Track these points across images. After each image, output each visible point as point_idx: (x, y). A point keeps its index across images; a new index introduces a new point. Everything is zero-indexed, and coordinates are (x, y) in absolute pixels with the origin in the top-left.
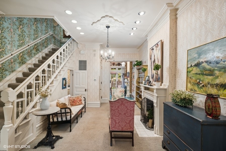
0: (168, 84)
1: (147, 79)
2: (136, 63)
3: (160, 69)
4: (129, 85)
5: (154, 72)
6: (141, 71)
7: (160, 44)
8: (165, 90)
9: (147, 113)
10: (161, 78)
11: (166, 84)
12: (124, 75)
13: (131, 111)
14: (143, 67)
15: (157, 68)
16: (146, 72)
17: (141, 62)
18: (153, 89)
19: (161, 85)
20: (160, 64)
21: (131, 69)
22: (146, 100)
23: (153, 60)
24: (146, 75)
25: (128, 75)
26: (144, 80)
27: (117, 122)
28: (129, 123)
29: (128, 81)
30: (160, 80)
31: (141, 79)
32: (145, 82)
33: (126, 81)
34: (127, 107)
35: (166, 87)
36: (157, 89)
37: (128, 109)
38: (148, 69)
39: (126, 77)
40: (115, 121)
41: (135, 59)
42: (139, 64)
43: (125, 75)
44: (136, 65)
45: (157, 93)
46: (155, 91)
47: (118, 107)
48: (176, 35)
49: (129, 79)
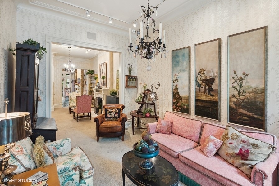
0: (109, 87)
1: (98, 84)
2: (88, 72)
3: (105, 79)
4: (80, 91)
5: (102, 80)
6: (93, 78)
7: (105, 63)
8: (108, 90)
9: (98, 107)
10: (106, 83)
11: (108, 87)
12: (73, 82)
13: (89, 101)
14: (95, 76)
15: (103, 78)
16: (97, 80)
17: (93, 71)
18: (102, 90)
19: (106, 88)
20: (105, 76)
21: (83, 75)
22: (97, 98)
23: (101, 72)
24: (97, 82)
25: (78, 81)
26: (96, 85)
27: (81, 108)
28: (88, 108)
29: (79, 87)
30: (106, 85)
31: (92, 85)
32: (97, 87)
33: (76, 87)
34: (87, 99)
35: (108, 89)
36: (104, 90)
37: (88, 100)
38: (99, 78)
39: (76, 84)
40: (80, 108)
41: (88, 68)
42: (91, 73)
43: (75, 81)
44: (88, 73)
45: (103, 92)
46: (102, 91)
47: (82, 100)
48: (113, 61)
49: (80, 85)
